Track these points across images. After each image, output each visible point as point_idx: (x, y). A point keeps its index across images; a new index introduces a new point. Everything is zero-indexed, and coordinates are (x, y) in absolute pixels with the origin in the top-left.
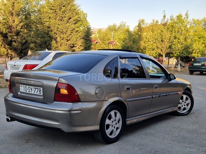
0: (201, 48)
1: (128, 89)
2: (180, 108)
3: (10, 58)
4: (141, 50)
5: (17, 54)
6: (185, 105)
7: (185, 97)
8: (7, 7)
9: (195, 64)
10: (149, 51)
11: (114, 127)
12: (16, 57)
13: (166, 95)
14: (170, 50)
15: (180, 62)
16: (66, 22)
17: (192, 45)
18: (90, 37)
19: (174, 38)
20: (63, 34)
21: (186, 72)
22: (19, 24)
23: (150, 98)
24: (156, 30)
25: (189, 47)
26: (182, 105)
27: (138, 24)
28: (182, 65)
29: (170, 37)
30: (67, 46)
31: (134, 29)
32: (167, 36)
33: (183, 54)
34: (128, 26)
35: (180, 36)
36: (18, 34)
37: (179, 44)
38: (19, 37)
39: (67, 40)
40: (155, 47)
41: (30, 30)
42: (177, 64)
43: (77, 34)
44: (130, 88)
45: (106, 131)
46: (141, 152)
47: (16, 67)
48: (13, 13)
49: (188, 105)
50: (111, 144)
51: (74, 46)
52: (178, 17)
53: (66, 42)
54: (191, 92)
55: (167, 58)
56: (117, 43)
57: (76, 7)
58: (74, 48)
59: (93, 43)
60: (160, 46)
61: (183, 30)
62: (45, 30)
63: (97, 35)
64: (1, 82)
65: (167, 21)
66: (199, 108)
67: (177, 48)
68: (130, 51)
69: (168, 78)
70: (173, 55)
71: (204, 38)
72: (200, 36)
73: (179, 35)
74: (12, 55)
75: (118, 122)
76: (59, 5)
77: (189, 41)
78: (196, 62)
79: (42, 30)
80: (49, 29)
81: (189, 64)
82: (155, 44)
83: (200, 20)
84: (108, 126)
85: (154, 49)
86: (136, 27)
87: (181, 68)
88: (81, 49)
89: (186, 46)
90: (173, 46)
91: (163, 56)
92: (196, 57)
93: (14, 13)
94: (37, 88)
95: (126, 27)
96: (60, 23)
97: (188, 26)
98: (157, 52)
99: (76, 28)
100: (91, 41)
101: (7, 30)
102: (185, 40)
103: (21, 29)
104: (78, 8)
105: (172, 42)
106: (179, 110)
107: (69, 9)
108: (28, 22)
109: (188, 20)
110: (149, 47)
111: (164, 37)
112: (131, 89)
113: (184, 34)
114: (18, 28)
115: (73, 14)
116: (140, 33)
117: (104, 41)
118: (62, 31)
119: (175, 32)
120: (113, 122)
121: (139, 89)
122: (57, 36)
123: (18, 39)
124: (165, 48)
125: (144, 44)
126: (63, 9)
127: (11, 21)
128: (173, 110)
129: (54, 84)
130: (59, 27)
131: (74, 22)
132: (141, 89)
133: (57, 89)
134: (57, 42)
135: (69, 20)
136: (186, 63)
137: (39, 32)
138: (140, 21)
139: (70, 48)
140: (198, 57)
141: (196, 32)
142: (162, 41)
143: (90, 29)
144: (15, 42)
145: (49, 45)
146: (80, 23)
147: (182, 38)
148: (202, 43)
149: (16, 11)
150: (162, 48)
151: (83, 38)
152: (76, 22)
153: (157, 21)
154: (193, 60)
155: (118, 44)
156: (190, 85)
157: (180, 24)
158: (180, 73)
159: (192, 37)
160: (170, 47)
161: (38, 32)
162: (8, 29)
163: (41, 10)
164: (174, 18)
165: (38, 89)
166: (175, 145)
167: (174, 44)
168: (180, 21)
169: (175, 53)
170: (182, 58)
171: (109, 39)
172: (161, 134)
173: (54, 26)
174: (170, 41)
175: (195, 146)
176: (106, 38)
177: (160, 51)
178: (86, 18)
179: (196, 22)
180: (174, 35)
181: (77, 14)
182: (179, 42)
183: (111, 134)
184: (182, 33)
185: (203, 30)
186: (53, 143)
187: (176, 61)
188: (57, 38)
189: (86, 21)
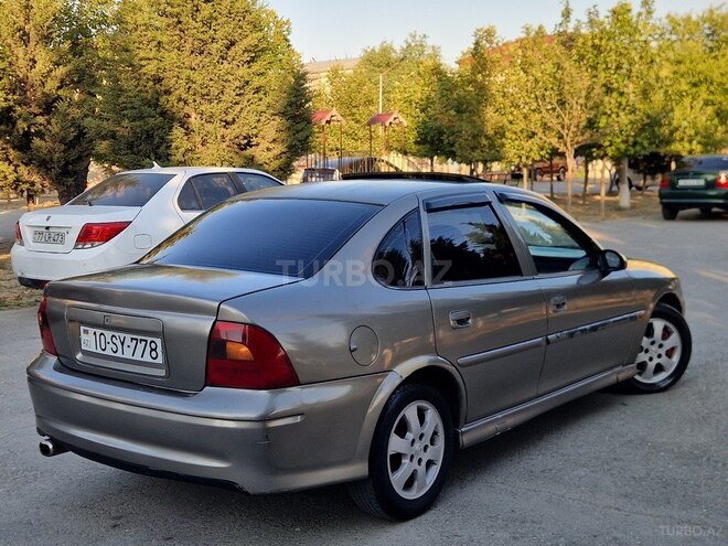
0: (702, 120)
1: (462, 322)
2: (642, 367)
3: (25, 194)
4: (487, 137)
5: (51, 178)
6: (659, 356)
7: (659, 325)
8: (6, 12)
9: (682, 183)
10: (517, 143)
11: (420, 461)
12: (47, 191)
13: (594, 329)
14: (592, 135)
15: (628, 173)
16: (217, 59)
17: (671, 114)
18: (307, 106)
19: (604, 89)
20: (210, 101)
21: (650, 209)
22: (51, 71)
23: (538, 345)
24: (537, 64)
25: (660, 120)
26: (648, 355)
27: (473, 46)
28: (634, 183)
29: (590, 89)
30: (224, 145)
32: (579, 85)
33: (638, 148)
34: (433, 47)
35: (626, 82)
36: (48, 106)
37: (621, 114)
38: (53, 120)
39: (225, 121)
40: (535, 126)
42: (616, 181)
43: (261, 100)
44: (468, 319)
45: (392, 478)
47: (53, 235)
48: (28, 35)
49: (669, 353)
50: (411, 522)
51: (249, 142)
52: (614, 12)
53: (223, 131)
54: (680, 308)
55: (581, 159)
56: (402, 118)
58: (249, 151)
59: (316, 128)
60: (555, 121)
61: (636, 59)
62: (147, 92)
64: (3, 283)
65: (577, 29)
66: (710, 359)
67: (617, 128)
69: (597, 267)
70: (602, 153)
71: (712, 83)
72: (696, 79)
73: (620, 80)
74: (33, 184)
75: (432, 442)
77: (658, 97)
78: (685, 175)
79: (135, 92)
80: (158, 86)
81: (663, 179)
82: (538, 116)
83: (694, 18)
84: (397, 460)
85: (534, 134)
86: (464, 55)
87: (632, 196)
88: (276, 152)
89: (649, 117)
90: (603, 122)
91: (565, 156)
92: (685, 154)
93: (32, 34)
94: (141, 340)
95: (428, 51)
96: (196, 60)
97: (653, 46)
98: (546, 145)
99: (256, 79)
100: (309, 123)
101: (10, 97)
102: (645, 94)
103: (59, 88)
104: (259, 3)
105: (597, 107)
106: (640, 374)
107: (225, 12)
108: (84, 61)
109: (652, 21)
110: (514, 127)
111: (567, 87)
112: (470, 321)
113: (640, 76)
114: (47, 87)
115: (241, 27)
116: (479, 78)
118: (204, 91)
119: (608, 69)
120: (413, 441)
122: (187, 109)
123: (49, 127)
124: (573, 129)
125: (496, 116)
126: (206, 10)
127: (22, 63)
128: (621, 377)
129: (204, 325)
130: (195, 76)
131: (246, 57)
132: (504, 311)
133: (215, 343)
134: (188, 132)
135: (228, 48)
136: (648, 177)
137: (125, 100)
138: (481, 33)
139: (238, 150)
140: (693, 155)
141: (680, 62)
142: (562, 103)
144: (42, 138)
145: (161, 143)
146: (268, 56)
147: (631, 88)
148: (706, 103)
149: (39, 27)
150: (563, 127)
151: (283, 114)
152: (253, 55)
153: (540, 27)
154: (673, 166)
155: (405, 124)
157: (622, 37)
158: (630, 216)
159: (668, 82)
160: (591, 124)
162: (14, 94)
163: (128, 19)
164: (602, 18)
165: (146, 341)
166: (637, 513)
167: (605, 114)
168: (622, 27)
169: (610, 145)
170: (636, 159)
171: (370, 102)
172: (583, 474)
173: (176, 73)
174: (590, 104)
175: (707, 516)
176: (360, 98)
177: (554, 141)
178: (288, 37)
179: (679, 25)
180: (603, 81)
181: (255, 27)
182: (624, 103)
183: (409, 485)
184: (634, 70)
185: (706, 56)
186: (208, 525)
187: (614, 170)
188: (189, 116)
189: (289, 46)
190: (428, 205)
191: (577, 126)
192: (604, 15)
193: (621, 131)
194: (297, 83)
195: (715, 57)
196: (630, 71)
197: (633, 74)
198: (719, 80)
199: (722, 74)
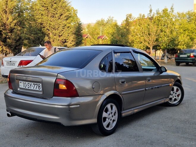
0: (186, 40)
1: (123, 82)
2: (171, 99)
3: (5, 54)
4: (130, 43)
5: (12, 50)
6: (175, 96)
7: (175, 88)
8: (1, 5)
9: (181, 56)
10: (137, 44)
11: (111, 120)
12: (10, 53)
13: (158, 87)
14: (157, 43)
15: (167, 54)
16: (57, 19)
17: (178, 38)
18: (81, 32)
19: (161, 31)
20: (55, 30)
21: (172, 63)
22: (13, 21)
23: (143, 91)
24: (143, 24)
25: (175, 39)
26: (173, 96)
27: (126, 19)
28: (168, 57)
29: (157, 31)
30: (59, 42)
31: (122, 23)
32: (154, 30)
33: (169, 47)
34: (115, 20)
36: (11, 31)
37: (165, 37)
38: (13, 34)
39: (59, 35)
40: (142, 40)
41: (24, 27)
42: (163, 56)
43: (69, 30)
45: (103, 124)
46: (138, 144)
47: (12, 63)
48: (6, 11)
49: (178, 96)
50: (108, 136)
51: (66, 41)
52: (163, 11)
53: (59, 38)
54: (181, 84)
55: (154, 50)
56: (107, 37)
57: (67, 4)
58: (66, 44)
59: (84, 38)
60: (147, 39)
61: (169, 23)
62: (38, 27)
63: (87, 30)
65: (153, 15)
66: (189, 99)
67: (164, 41)
68: (122, 46)
69: (159, 71)
70: (160, 48)
71: (189, 30)
72: (185, 29)
73: (165, 28)
74: (7, 51)
75: (114, 115)
76: (51, 3)
77: (175, 33)
78: (182, 54)
79: (35, 27)
80: (41, 26)
81: (176, 55)
82: (143, 38)
83: (184, 13)
84: (105, 119)
85: (142, 42)
86: (123, 21)
87: (168, 60)
88: (73, 44)
89: (172, 38)
90: (160, 39)
91: (150, 49)
92: (182, 49)
93: (8, 11)
94: (36, 84)
95: (114, 21)
96: (52, 19)
97: (174, 20)
98: (145, 45)
99: (68, 24)
100: (82, 36)
102: (171, 32)
103: (15, 26)
104: (69, 5)
105: (159, 35)
106: (170, 101)
107: (60, 6)
108: (22, 19)
109: (173, 13)
110: (136, 40)
111: (151, 30)
112: (125, 82)
113: (170, 28)
114: (11, 25)
115: (64, 10)
116: (127, 27)
117: (94, 36)
118: (54, 27)
119: (161, 25)
120: (109, 114)
121: (131, 83)
122: (49, 32)
123: (12, 36)
124: (152, 41)
125: (132, 38)
126: (55, 6)
127: (5, 19)
128: (165, 101)
129: (53, 80)
130: (52, 23)
131: (65, 18)
132: (133, 82)
133: (56, 85)
134: (49, 38)
135: (61, 16)
136: (172, 55)
138: (128, 15)
139: (62, 43)
140: (184, 49)
141: (181, 25)
142: (149, 34)
143: (81, 24)
144: (10, 39)
145: (42, 41)
146: (71, 19)
147: (168, 31)
148: (188, 35)
149: (10, 9)
150: (149, 41)
151: (75, 34)
152: (67, 18)
153: (144, 15)
154: (179, 52)
155: (108, 39)
156: (179, 77)
157: (165, 17)
158: (167, 65)
159: (177, 29)
160: (157, 40)
161: (32, 29)
162: (2, 27)
163: (34, 7)
164: (160, 12)
165: (37, 84)
166: (170, 135)
167: (161, 37)
168: (165, 14)
169: (162, 46)
170: (169, 50)
171: (98, 34)
172: (155, 125)
173: (46, 22)
174: (157, 35)
175: (188, 136)
176: (95, 33)
177: (147, 44)
178: (77, 14)
179: (180, 15)
180: (160, 29)
181: (68, 10)
182: (166, 34)
183: (108, 126)
184: (168, 26)
185: (187, 23)
186: (53, 136)
187: (163, 53)
188: (50, 34)
189: (77, 16)
190: (114, 51)
191: (153, 41)
192: (161, 11)
193: (165, 42)
194: (79, 26)
195: (190, 24)
196: (167, 26)
197: (168, 27)
198: (191, 29)
199: (192, 28)
